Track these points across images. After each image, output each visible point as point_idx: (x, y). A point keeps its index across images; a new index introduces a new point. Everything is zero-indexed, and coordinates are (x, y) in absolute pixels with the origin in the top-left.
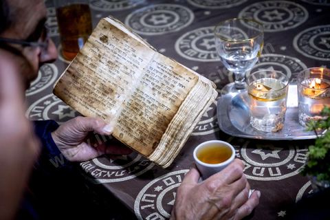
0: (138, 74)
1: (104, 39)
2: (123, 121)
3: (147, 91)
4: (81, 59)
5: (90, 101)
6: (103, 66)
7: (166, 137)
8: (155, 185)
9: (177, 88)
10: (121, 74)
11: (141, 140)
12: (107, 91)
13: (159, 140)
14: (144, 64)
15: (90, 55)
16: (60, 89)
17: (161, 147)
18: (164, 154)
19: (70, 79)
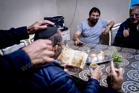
0: (73, 54)
1: (66, 50)
2: (73, 63)
3: (76, 57)
4: (63, 53)
5: (66, 60)
6: (66, 54)
7: (82, 63)
8: (81, 73)
9: (82, 55)
10: (70, 55)
11: (77, 65)
12: (68, 58)
13: (81, 64)
14: (74, 52)
15: (64, 53)
16: (60, 59)
17: (81, 65)
18: (82, 67)
19: (61, 57)
